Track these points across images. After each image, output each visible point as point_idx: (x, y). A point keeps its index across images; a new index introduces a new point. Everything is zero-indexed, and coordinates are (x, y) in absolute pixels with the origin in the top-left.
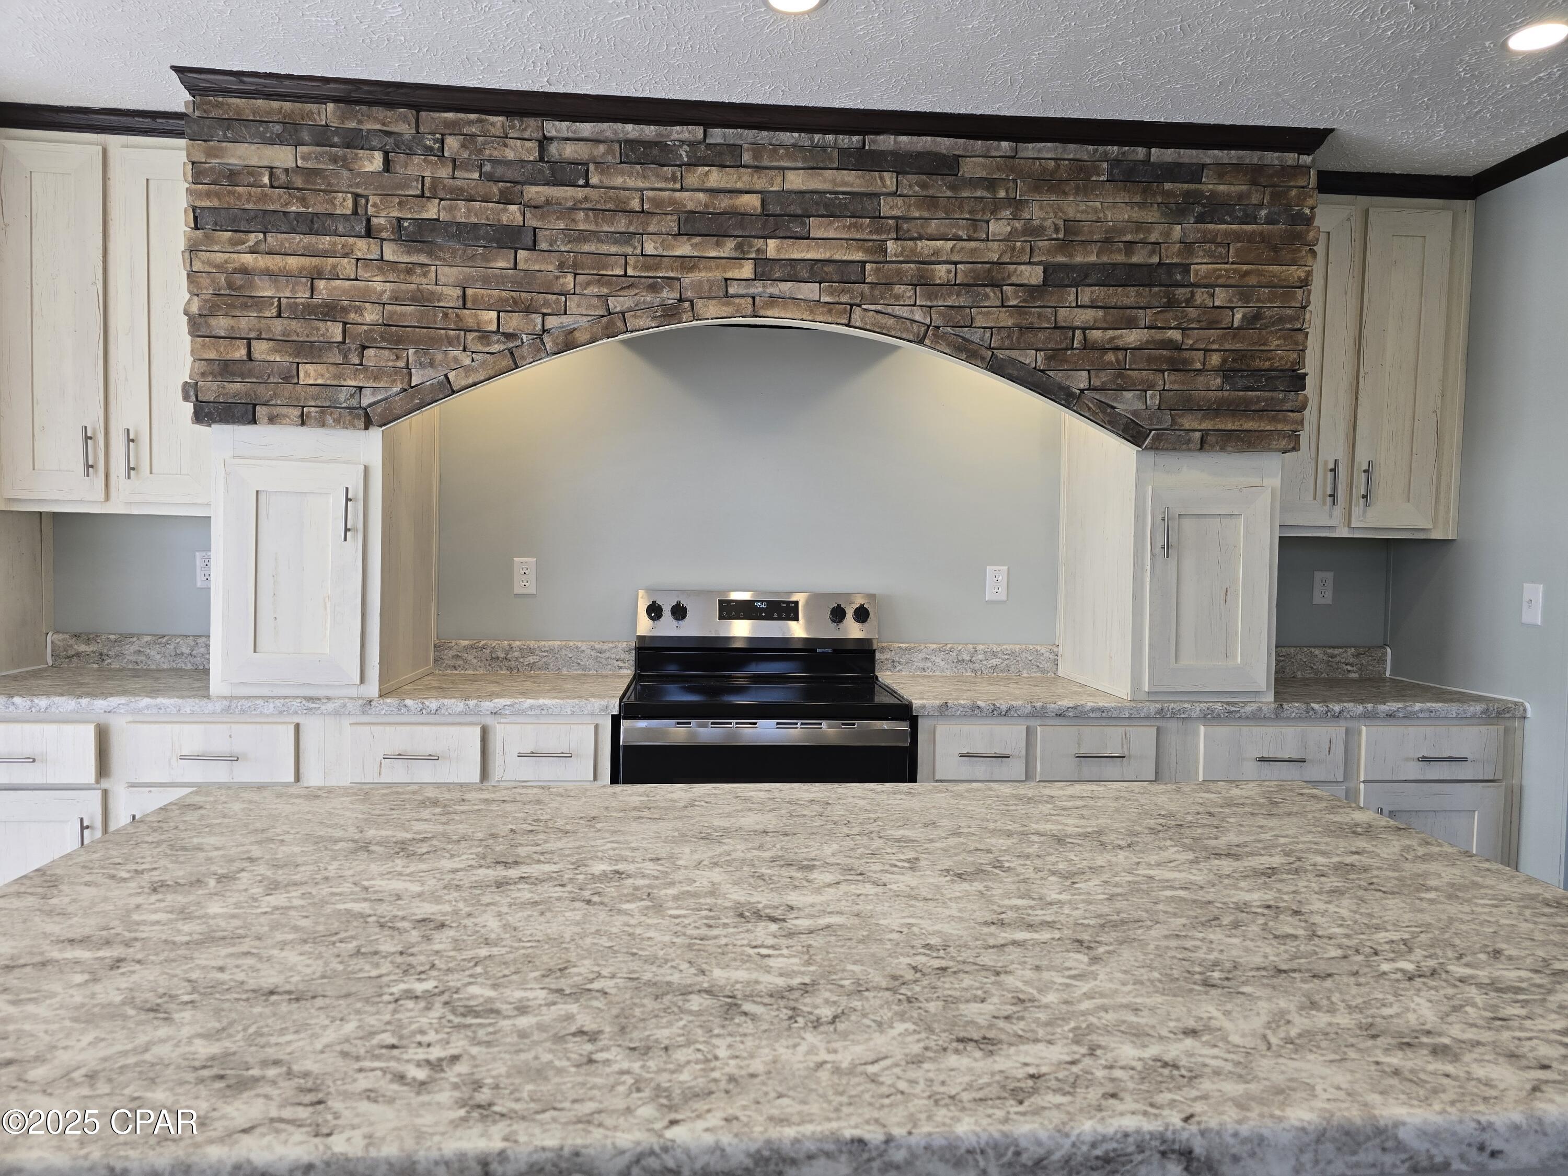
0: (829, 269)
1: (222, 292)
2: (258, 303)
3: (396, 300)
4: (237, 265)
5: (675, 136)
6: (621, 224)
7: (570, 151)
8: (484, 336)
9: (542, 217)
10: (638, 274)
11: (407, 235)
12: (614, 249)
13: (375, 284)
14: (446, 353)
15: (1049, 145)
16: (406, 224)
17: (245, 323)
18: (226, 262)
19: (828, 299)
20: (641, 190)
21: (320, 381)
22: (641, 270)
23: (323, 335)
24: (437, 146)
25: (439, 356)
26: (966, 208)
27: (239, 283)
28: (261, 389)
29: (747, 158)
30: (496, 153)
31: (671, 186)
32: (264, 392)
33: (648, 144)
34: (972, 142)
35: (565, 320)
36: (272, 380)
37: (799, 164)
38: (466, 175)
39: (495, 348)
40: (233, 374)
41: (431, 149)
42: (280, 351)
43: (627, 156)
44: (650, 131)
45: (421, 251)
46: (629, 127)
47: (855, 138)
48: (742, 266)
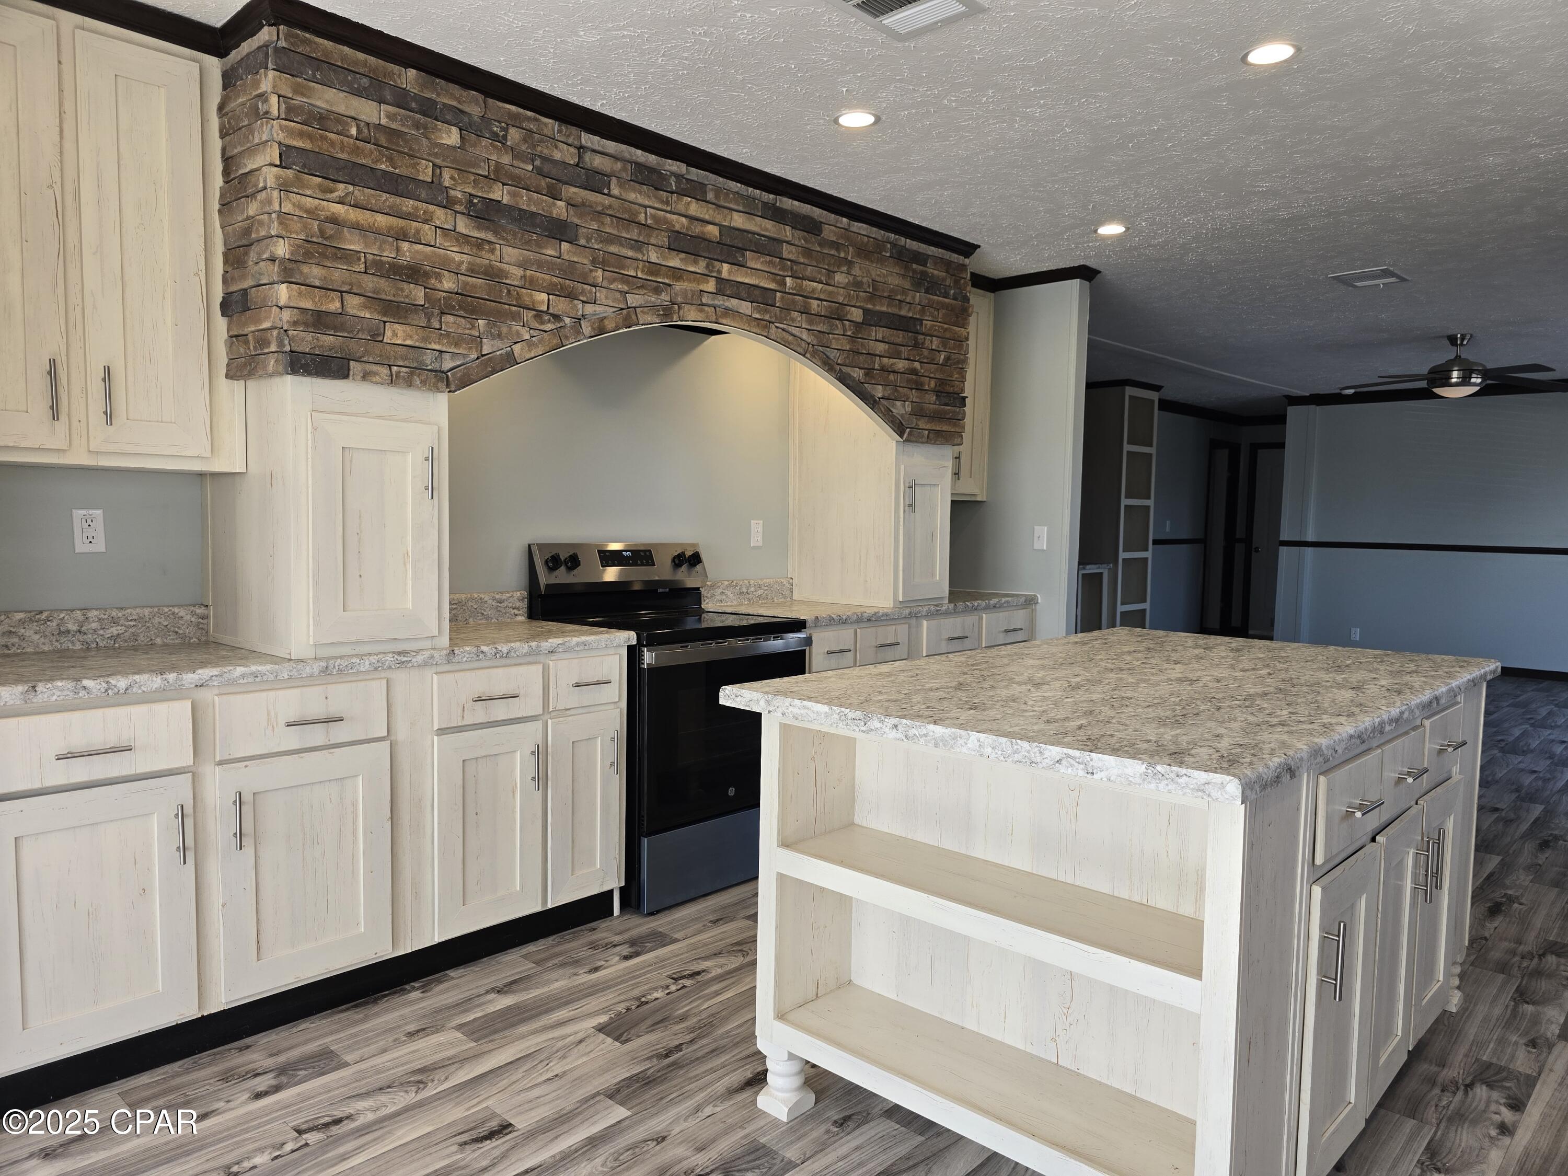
0: (757, 292)
1: (314, 239)
2: (348, 257)
3: (473, 271)
4: (328, 214)
5: (667, 167)
6: (634, 234)
7: (598, 162)
8: (539, 315)
9: (581, 216)
10: (644, 277)
11: (475, 211)
12: (630, 253)
13: (453, 254)
14: (510, 327)
15: (864, 225)
16: (475, 201)
17: (338, 274)
18: (316, 208)
19: (757, 316)
20: (646, 207)
21: (408, 342)
22: (646, 274)
23: (407, 297)
24: (501, 134)
25: (504, 330)
26: (826, 262)
27: (330, 232)
28: (353, 345)
29: (710, 196)
30: (545, 151)
31: (664, 207)
32: (357, 348)
33: (652, 170)
34: (829, 214)
35: (598, 309)
36: (360, 336)
37: (741, 208)
38: (522, 165)
39: (549, 327)
40: (327, 327)
41: (496, 134)
42: (370, 308)
43: (636, 176)
44: (652, 159)
45: (487, 229)
46: (639, 152)
47: (771, 196)
48: (708, 282)
